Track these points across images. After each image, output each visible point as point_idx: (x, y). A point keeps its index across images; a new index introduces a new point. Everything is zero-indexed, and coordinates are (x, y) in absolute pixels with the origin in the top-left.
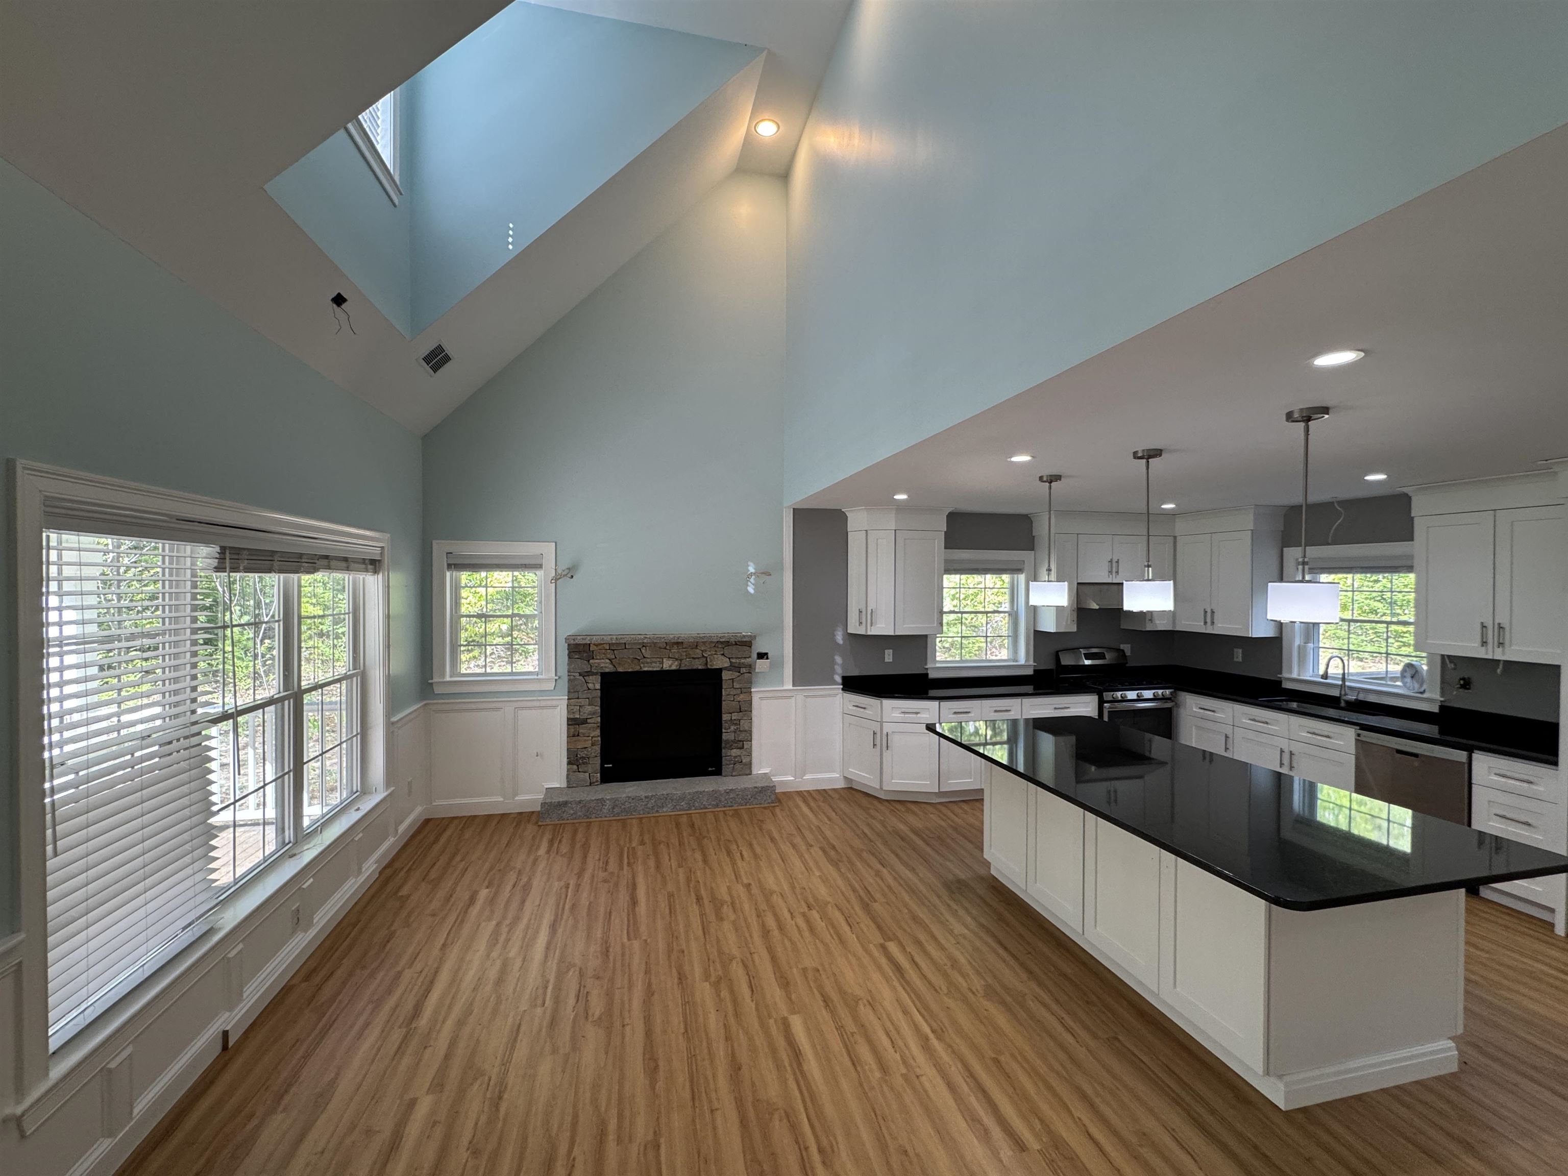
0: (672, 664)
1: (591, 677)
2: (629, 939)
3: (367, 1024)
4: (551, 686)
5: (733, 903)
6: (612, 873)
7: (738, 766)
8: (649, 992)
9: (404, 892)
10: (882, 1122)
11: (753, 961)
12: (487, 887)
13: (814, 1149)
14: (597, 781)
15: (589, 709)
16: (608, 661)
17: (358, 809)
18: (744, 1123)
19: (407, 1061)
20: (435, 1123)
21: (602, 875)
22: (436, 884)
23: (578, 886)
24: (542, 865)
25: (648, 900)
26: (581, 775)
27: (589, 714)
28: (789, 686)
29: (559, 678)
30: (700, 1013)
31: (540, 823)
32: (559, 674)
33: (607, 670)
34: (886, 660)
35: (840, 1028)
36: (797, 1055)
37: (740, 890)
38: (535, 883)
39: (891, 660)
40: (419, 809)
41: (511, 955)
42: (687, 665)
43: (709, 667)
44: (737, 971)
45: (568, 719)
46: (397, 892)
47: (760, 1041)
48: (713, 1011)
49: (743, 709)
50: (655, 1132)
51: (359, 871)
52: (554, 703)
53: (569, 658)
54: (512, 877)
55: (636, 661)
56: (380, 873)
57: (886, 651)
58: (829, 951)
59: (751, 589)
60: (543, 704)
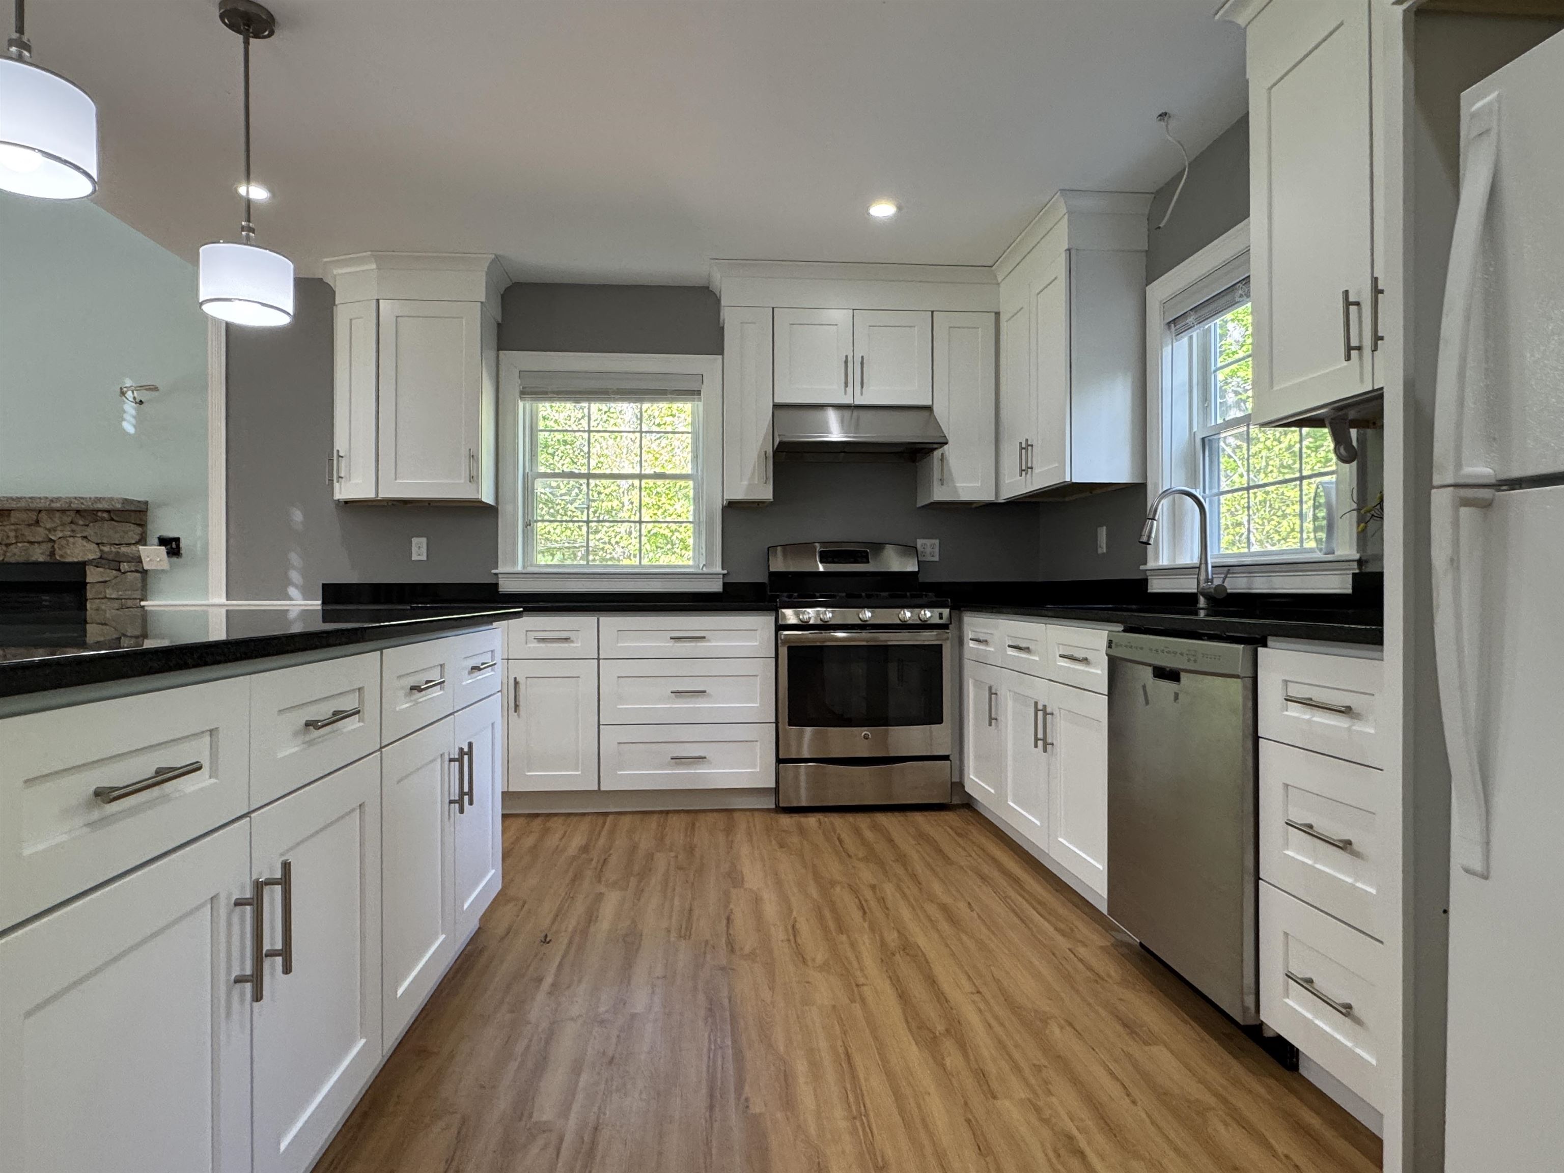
28: (219, 598)
34: (415, 557)
39: (424, 557)
42: (17, 554)
43: (60, 559)
57: (415, 541)
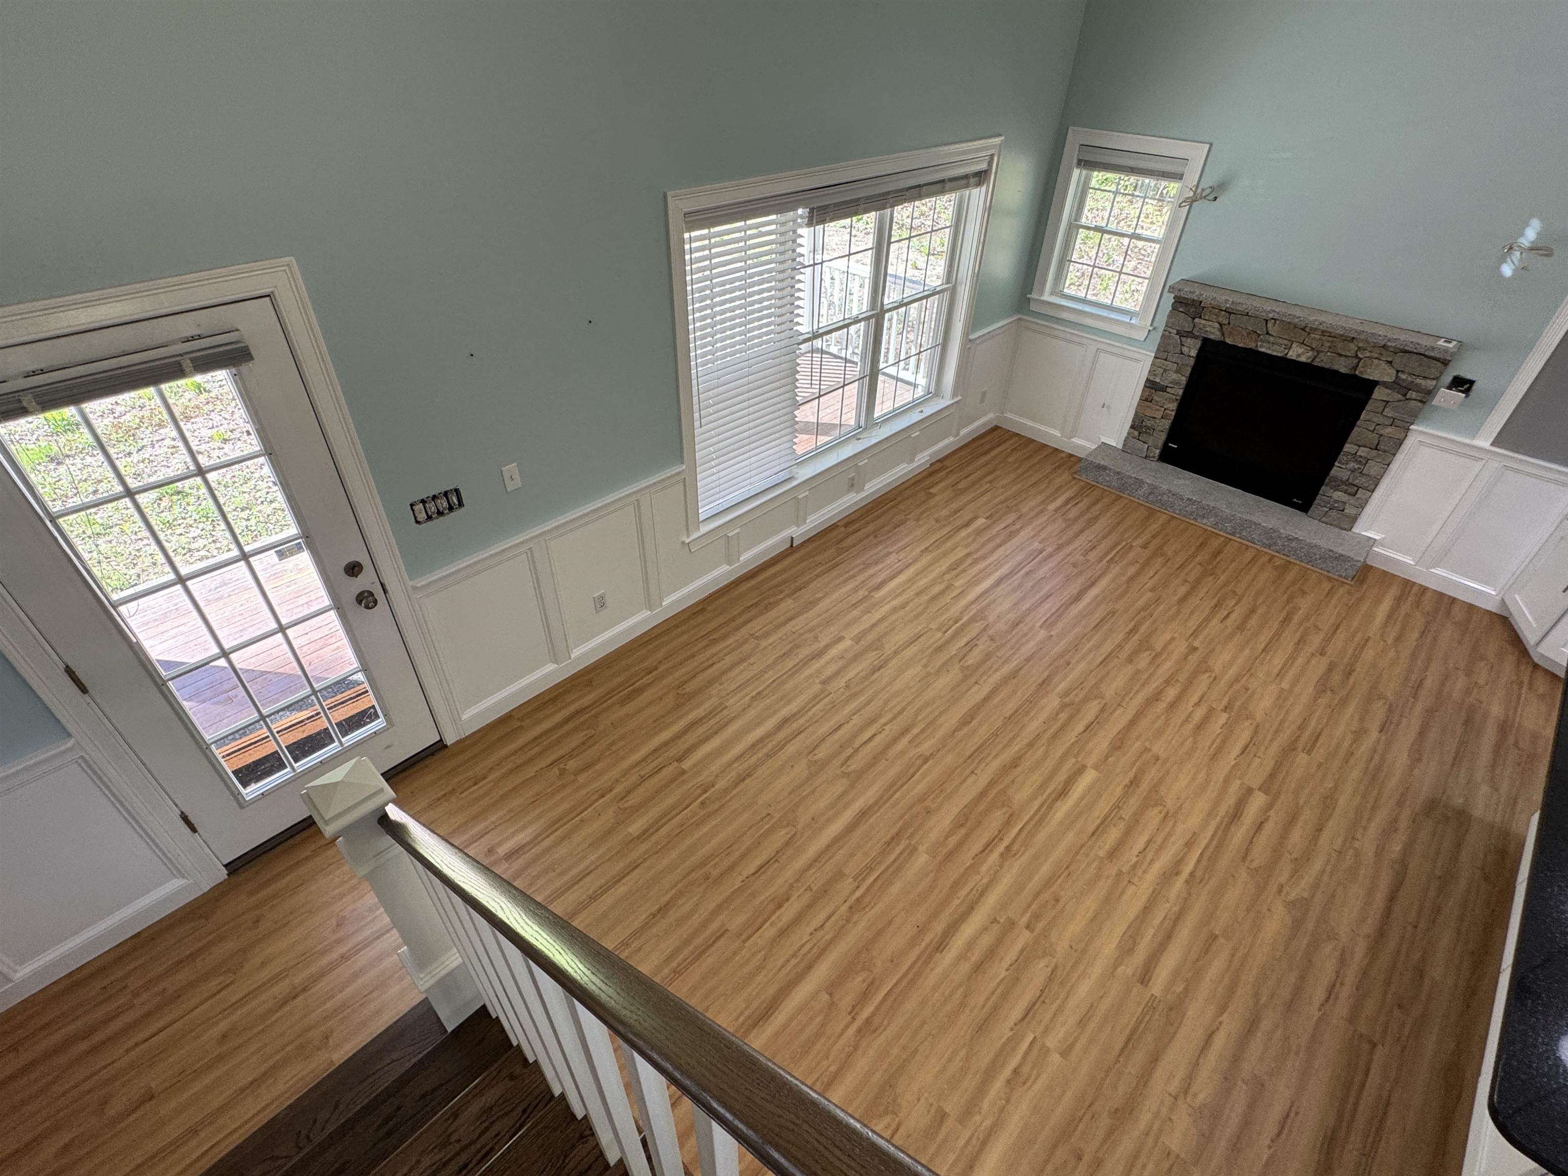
0: (1303, 353)
1: (1189, 340)
2: (1041, 627)
3: (854, 576)
4: (1141, 336)
5: (1157, 656)
6: (1088, 561)
7: (1334, 513)
8: (1014, 675)
9: (933, 491)
10: (1065, 874)
11: (1114, 712)
12: (987, 518)
13: (1006, 842)
14: (1154, 457)
15: (1175, 376)
16: (1217, 325)
17: (922, 412)
18: (983, 794)
19: (855, 612)
20: (842, 658)
21: (1078, 557)
22: (959, 493)
23: (1050, 556)
24: (1042, 519)
25: (1090, 604)
26: (1140, 444)
27: (1171, 383)
28: (1484, 442)
29: (1154, 329)
30: (1032, 714)
31: (1076, 476)
32: (1155, 324)
33: (1212, 337)
35: (1117, 807)
36: (1063, 792)
37: (1181, 647)
38: (1022, 533)
40: (991, 416)
41: (957, 584)
42: (1324, 361)
43: (1357, 373)
44: (1091, 711)
45: (1148, 380)
46: (929, 488)
47: (1049, 764)
48: (1041, 720)
49: (1381, 447)
50: (932, 754)
51: (912, 460)
52: (1138, 356)
53: (1173, 309)
54: (1012, 517)
55: (1254, 336)
56: (932, 465)
58: (1189, 754)
59: (1507, 270)
60: (1127, 353)
